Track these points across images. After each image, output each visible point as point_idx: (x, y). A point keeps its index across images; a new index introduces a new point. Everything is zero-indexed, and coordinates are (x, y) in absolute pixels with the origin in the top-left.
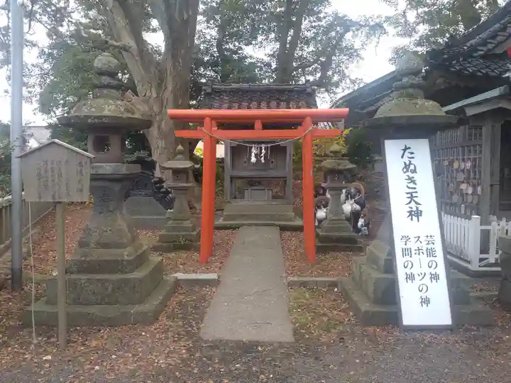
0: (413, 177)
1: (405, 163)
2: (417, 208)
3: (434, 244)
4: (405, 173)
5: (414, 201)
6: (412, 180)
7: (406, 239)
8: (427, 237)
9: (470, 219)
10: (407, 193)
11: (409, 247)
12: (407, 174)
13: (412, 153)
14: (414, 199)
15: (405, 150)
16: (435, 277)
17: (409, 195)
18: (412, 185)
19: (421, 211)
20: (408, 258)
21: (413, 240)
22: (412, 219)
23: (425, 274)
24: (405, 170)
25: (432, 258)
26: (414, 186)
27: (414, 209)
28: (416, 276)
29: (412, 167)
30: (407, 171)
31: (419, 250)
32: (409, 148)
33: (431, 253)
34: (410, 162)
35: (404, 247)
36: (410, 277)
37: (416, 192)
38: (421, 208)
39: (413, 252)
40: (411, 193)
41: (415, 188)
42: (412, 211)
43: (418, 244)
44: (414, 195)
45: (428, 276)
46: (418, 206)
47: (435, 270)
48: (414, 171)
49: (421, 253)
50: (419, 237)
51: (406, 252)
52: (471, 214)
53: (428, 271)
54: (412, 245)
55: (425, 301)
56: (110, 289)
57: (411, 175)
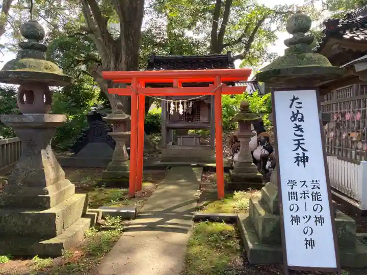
0: (300, 126)
1: (293, 113)
2: (304, 154)
3: (319, 188)
4: (292, 121)
5: (301, 147)
6: (298, 128)
7: (293, 183)
8: (313, 181)
9: (359, 164)
10: (295, 140)
11: (295, 191)
12: (295, 122)
13: (300, 103)
14: (301, 145)
15: (293, 100)
16: (320, 220)
17: (297, 142)
18: (299, 133)
19: (307, 157)
20: (293, 201)
21: (299, 184)
22: (298, 165)
23: (310, 217)
24: (293, 119)
25: (317, 202)
26: (301, 133)
27: (301, 155)
28: (301, 219)
29: (299, 116)
30: (295, 120)
31: (304, 194)
32: (298, 99)
33: (316, 197)
34: (298, 111)
35: (291, 190)
36: (296, 220)
37: (303, 139)
38: (307, 154)
39: (299, 196)
40: (298, 140)
41: (301, 136)
42: (299, 157)
43: (304, 188)
44: (301, 142)
45: (313, 219)
46: (304, 152)
47: (321, 214)
48: (302, 120)
49: (306, 197)
50: (305, 182)
51: (293, 195)
52: (361, 160)
53: (313, 214)
54: (298, 189)
55: (310, 243)
56: (29, 222)
57: (298, 123)
